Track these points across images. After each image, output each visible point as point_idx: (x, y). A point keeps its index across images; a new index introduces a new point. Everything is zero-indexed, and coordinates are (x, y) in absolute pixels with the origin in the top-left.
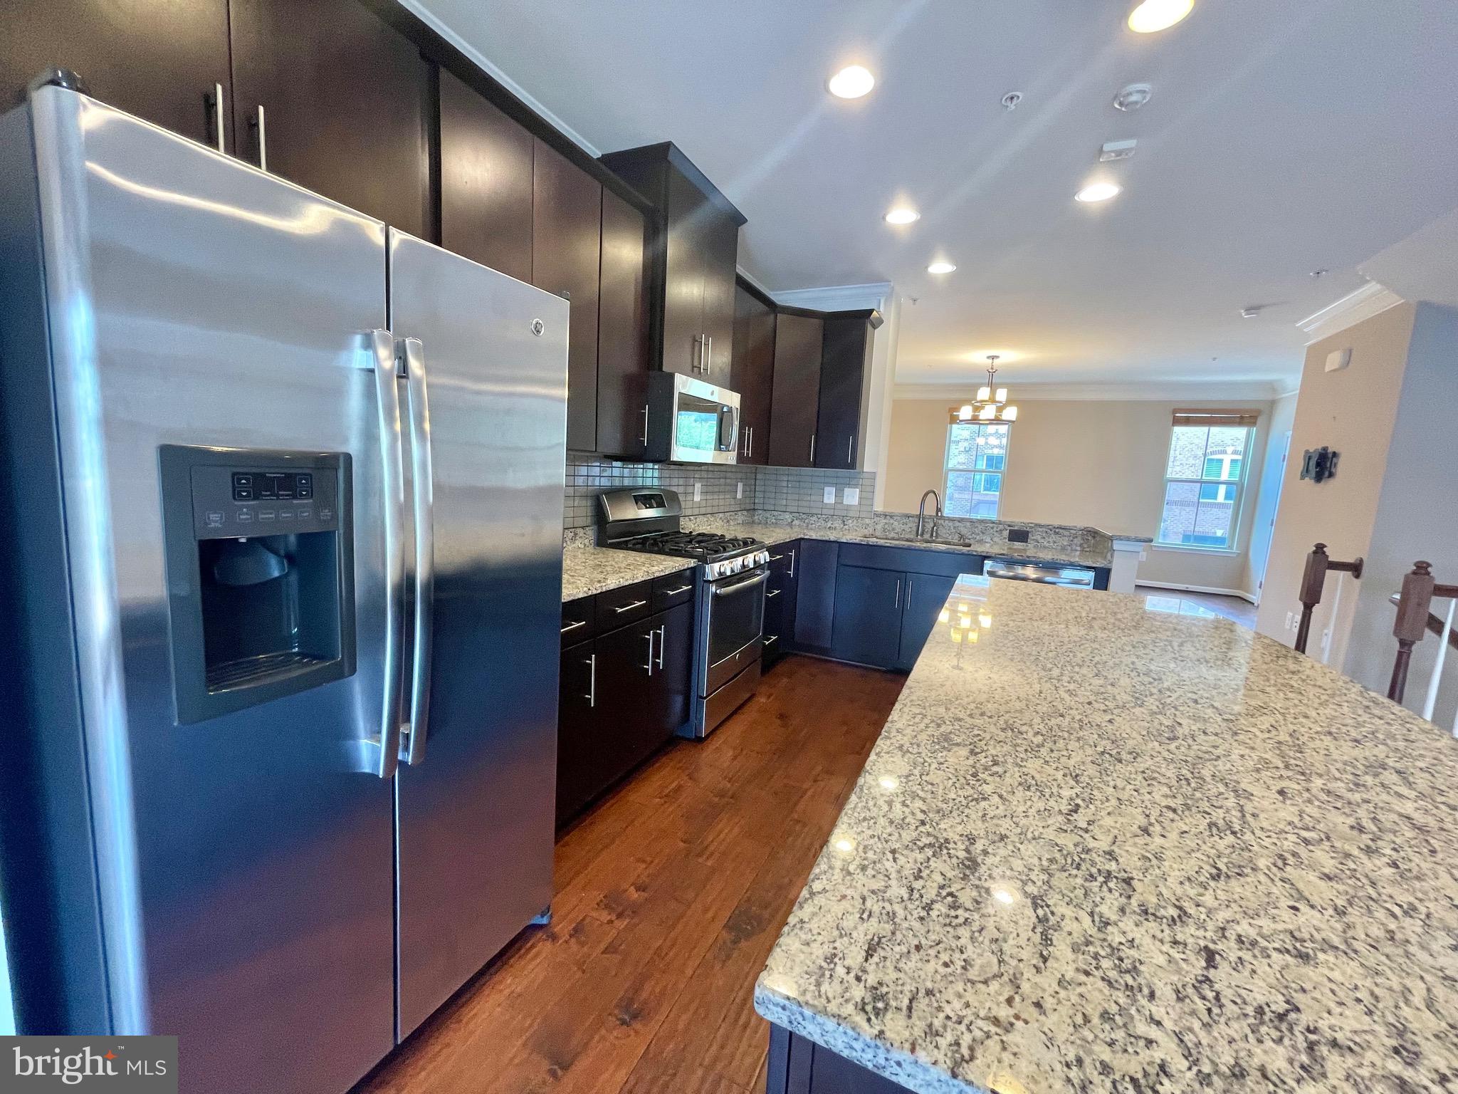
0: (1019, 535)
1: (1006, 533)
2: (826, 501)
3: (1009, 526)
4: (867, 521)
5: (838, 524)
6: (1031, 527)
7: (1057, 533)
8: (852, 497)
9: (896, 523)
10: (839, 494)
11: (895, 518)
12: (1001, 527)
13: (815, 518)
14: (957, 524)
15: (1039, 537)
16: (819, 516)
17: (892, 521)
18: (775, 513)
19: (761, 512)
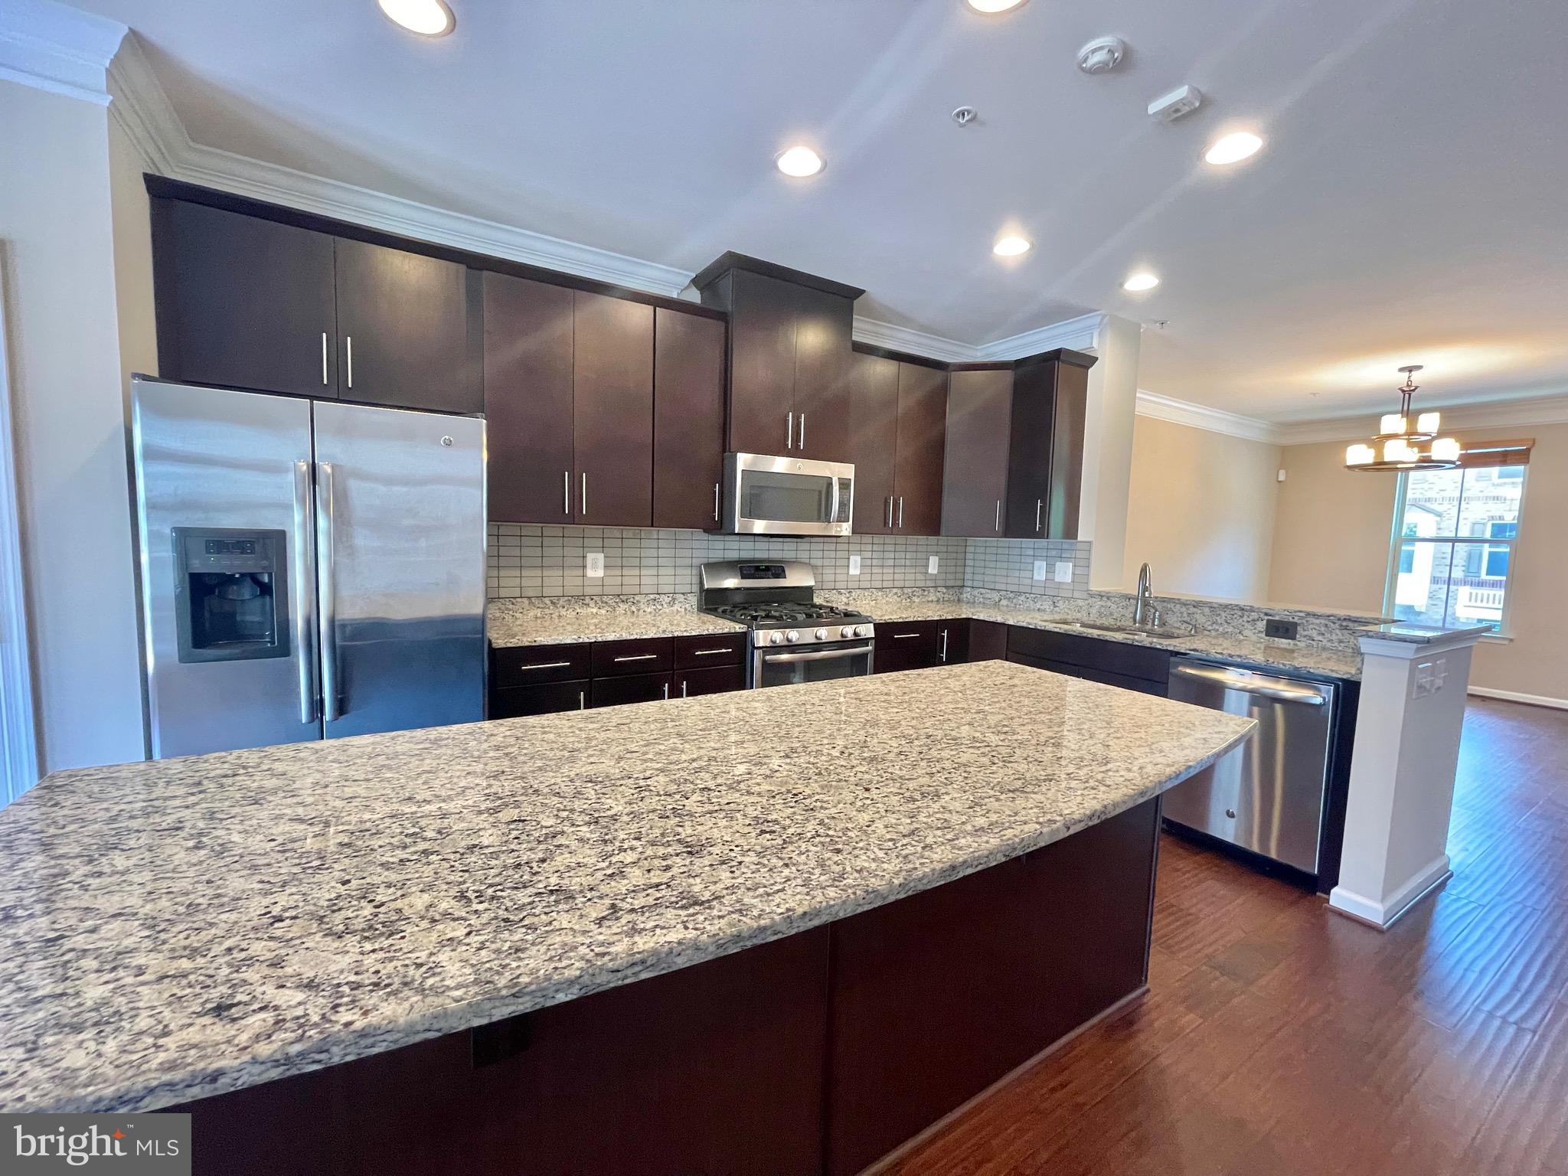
0: (1281, 629)
1: (1262, 625)
2: (1036, 577)
3: (1266, 614)
4: (1080, 603)
5: (1047, 605)
6: (1301, 618)
7: (1346, 628)
8: (1065, 572)
9: (1114, 606)
10: (1050, 569)
11: (1113, 599)
12: (1254, 615)
13: (1022, 598)
14: (1192, 610)
15: (1314, 634)
16: (1028, 595)
17: (1109, 604)
18: (983, 591)
19: (969, 589)
